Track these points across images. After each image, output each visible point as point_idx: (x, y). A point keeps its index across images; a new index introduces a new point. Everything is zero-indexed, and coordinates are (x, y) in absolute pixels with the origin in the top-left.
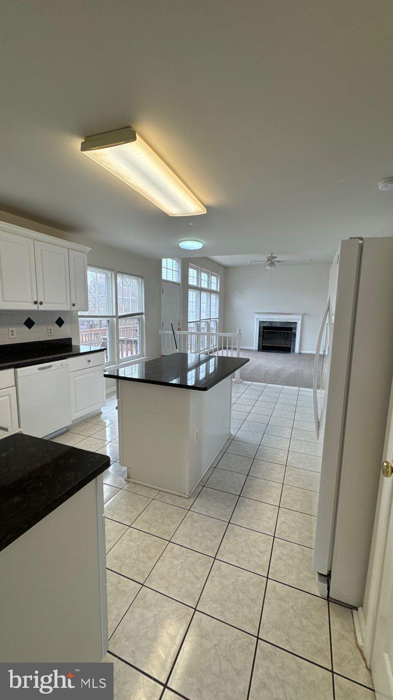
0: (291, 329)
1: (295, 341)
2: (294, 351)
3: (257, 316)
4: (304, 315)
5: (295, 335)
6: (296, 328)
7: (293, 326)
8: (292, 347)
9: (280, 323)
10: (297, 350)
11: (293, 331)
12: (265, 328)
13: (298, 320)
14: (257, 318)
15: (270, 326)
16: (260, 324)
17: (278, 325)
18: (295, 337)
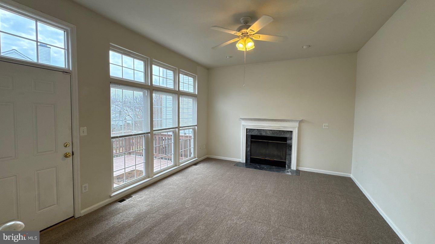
0: (285, 139)
1: (290, 154)
2: (289, 167)
3: (243, 123)
4: (301, 122)
5: (290, 146)
6: (291, 139)
7: (287, 136)
8: (287, 162)
9: (271, 132)
10: (294, 167)
11: (288, 142)
12: (253, 137)
13: (294, 128)
14: (243, 125)
15: (259, 134)
16: (247, 132)
17: (269, 134)
18: (291, 150)
